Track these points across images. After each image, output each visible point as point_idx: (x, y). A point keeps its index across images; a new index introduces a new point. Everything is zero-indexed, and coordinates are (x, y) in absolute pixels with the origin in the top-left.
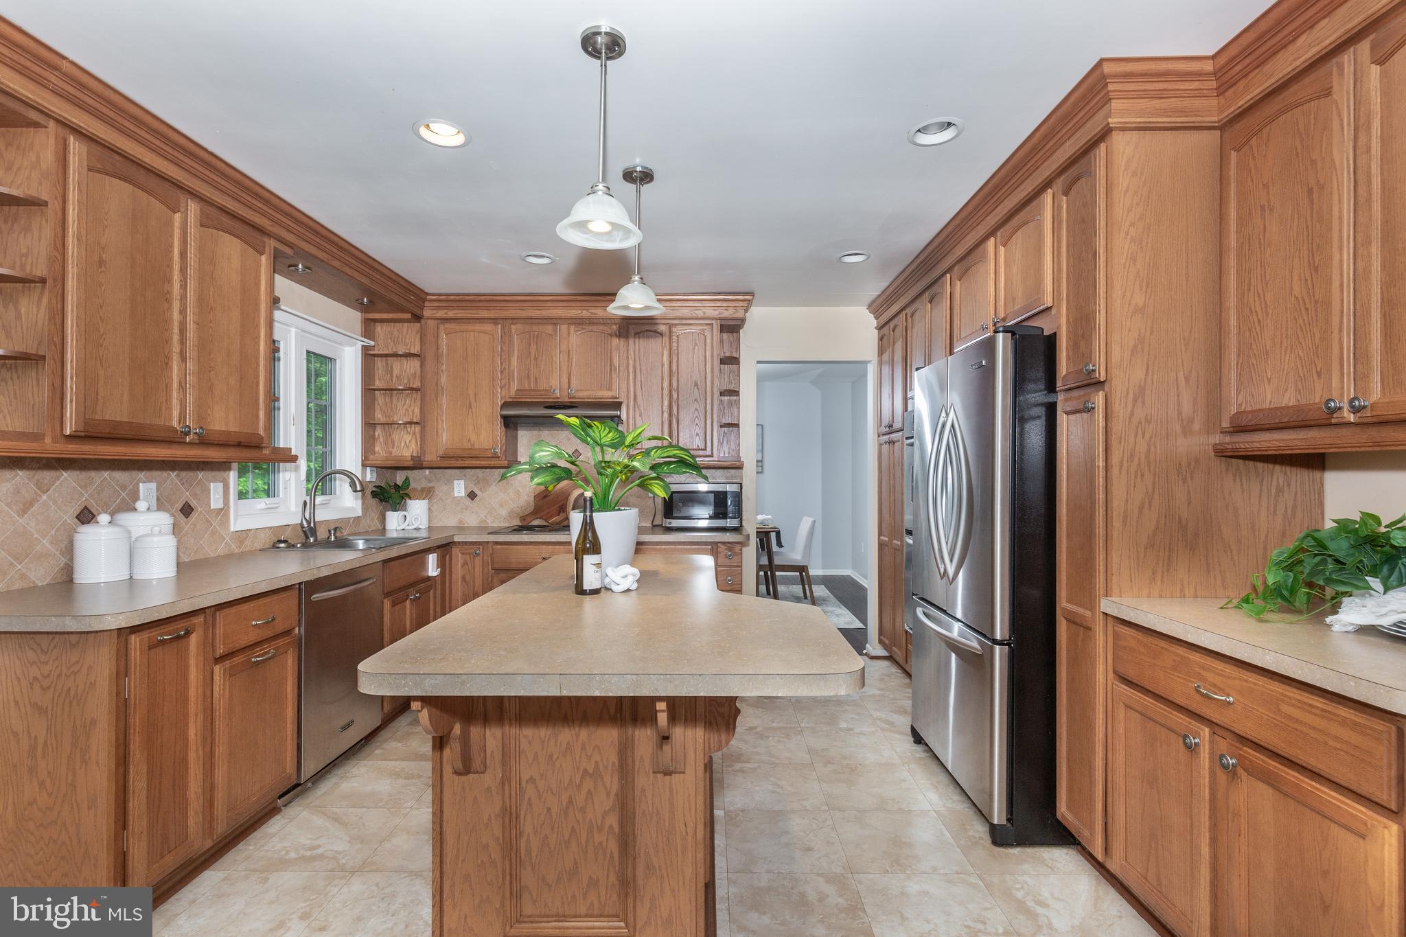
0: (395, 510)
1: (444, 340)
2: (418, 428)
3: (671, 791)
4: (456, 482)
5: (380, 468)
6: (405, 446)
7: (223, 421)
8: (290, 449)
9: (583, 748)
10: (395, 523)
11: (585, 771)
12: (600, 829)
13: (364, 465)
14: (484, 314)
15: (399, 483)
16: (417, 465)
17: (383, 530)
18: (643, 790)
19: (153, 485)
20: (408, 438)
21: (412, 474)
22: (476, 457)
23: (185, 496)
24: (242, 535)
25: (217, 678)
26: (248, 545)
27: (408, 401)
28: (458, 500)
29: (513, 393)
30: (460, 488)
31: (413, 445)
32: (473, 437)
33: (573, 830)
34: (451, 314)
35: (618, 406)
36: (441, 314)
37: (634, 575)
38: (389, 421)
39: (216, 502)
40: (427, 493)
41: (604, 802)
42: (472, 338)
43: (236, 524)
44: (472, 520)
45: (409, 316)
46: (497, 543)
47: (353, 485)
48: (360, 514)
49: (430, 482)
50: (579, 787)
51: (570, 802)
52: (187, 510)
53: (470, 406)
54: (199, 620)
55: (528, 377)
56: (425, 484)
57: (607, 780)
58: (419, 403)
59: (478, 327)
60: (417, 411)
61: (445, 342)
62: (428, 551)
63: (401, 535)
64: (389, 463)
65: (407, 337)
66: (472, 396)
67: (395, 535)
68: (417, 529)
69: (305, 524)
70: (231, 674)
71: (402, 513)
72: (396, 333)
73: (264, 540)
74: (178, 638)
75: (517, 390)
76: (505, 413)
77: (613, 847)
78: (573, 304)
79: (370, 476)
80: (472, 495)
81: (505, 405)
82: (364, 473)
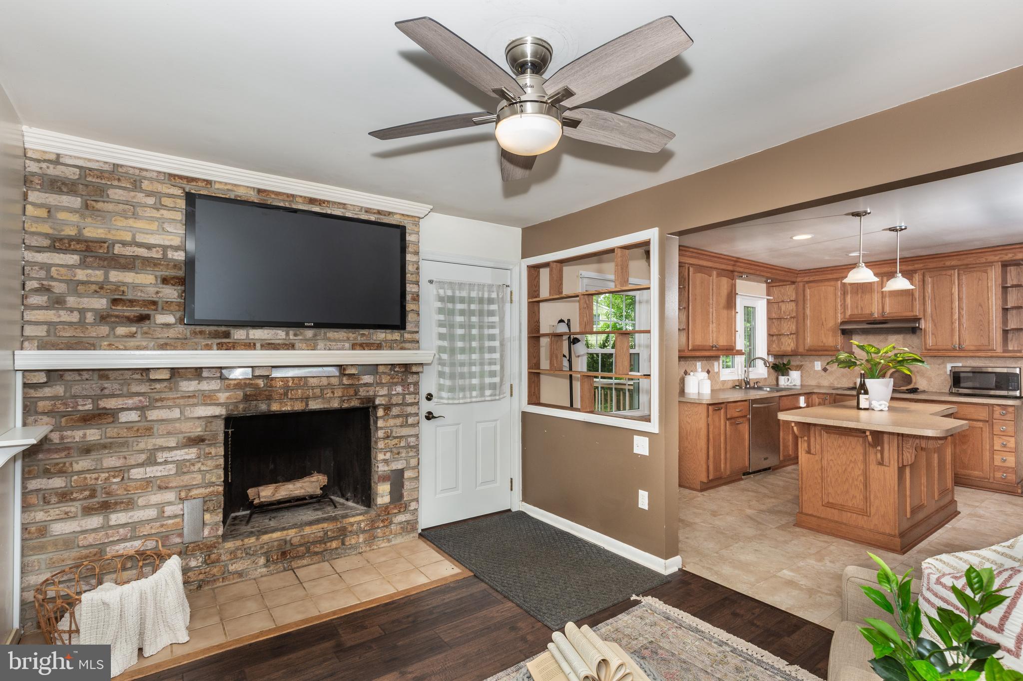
0: (783, 375)
1: (808, 291)
2: (794, 336)
3: (884, 472)
4: (816, 362)
5: (776, 356)
6: (788, 345)
7: (723, 342)
8: (742, 350)
9: (850, 453)
10: (783, 381)
11: (851, 460)
12: (856, 480)
13: (768, 354)
14: (830, 276)
15: (785, 362)
16: (795, 354)
17: (777, 384)
18: (873, 470)
19: (700, 363)
20: (790, 341)
21: (792, 358)
22: (826, 350)
23: (708, 367)
24: (724, 382)
25: (727, 425)
26: (725, 387)
27: (789, 323)
28: (817, 372)
29: (847, 316)
30: (818, 365)
31: (792, 344)
32: (825, 340)
33: (847, 479)
34: (811, 279)
35: (917, 320)
36: (806, 279)
37: (885, 405)
38: (780, 333)
39: (716, 370)
40: (799, 368)
41: (858, 472)
42: (823, 290)
43: (723, 378)
44: (825, 383)
45: (790, 283)
46: (838, 394)
47: (765, 364)
48: (766, 377)
49: (801, 362)
50: (849, 465)
51: (846, 469)
52: (708, 372)
53: (823, 325)
54: (723, 405)
55: (857, 307)
56: (798, 363)
57: (859, 464)
58: (795, 324)
59: (827, 283)
60: (794, 328)
61: (808, 293)
62: (800, 395)
63: (787, 387)
64: (780, 353)
65: (789, 291)
66: (824, 319)
67: (783, 387)
68: (795, 385)
69: (746, 379)
70: (731, 424)
71: (786, 377)
72: (783, 291)
73: (730, 385)
74: (719, 409)
75: (851, 315)
76: (841, 327)
77: (861, 486)
78: (885, 265)
79: (771, 359)
80: (825, 370)
81: (843, 323)
82: (768, 358)
